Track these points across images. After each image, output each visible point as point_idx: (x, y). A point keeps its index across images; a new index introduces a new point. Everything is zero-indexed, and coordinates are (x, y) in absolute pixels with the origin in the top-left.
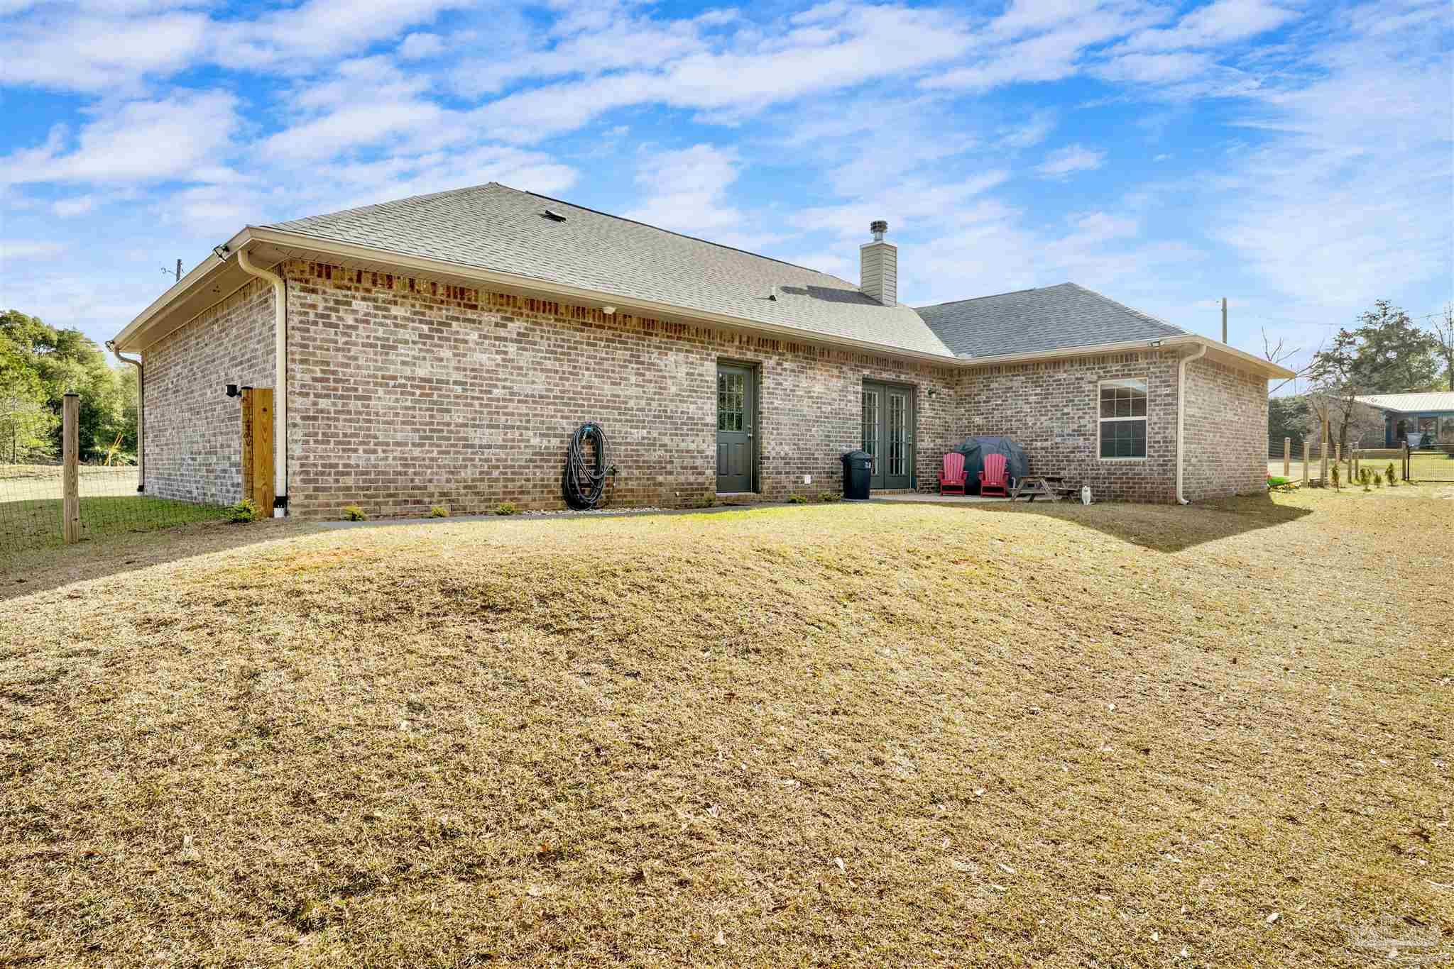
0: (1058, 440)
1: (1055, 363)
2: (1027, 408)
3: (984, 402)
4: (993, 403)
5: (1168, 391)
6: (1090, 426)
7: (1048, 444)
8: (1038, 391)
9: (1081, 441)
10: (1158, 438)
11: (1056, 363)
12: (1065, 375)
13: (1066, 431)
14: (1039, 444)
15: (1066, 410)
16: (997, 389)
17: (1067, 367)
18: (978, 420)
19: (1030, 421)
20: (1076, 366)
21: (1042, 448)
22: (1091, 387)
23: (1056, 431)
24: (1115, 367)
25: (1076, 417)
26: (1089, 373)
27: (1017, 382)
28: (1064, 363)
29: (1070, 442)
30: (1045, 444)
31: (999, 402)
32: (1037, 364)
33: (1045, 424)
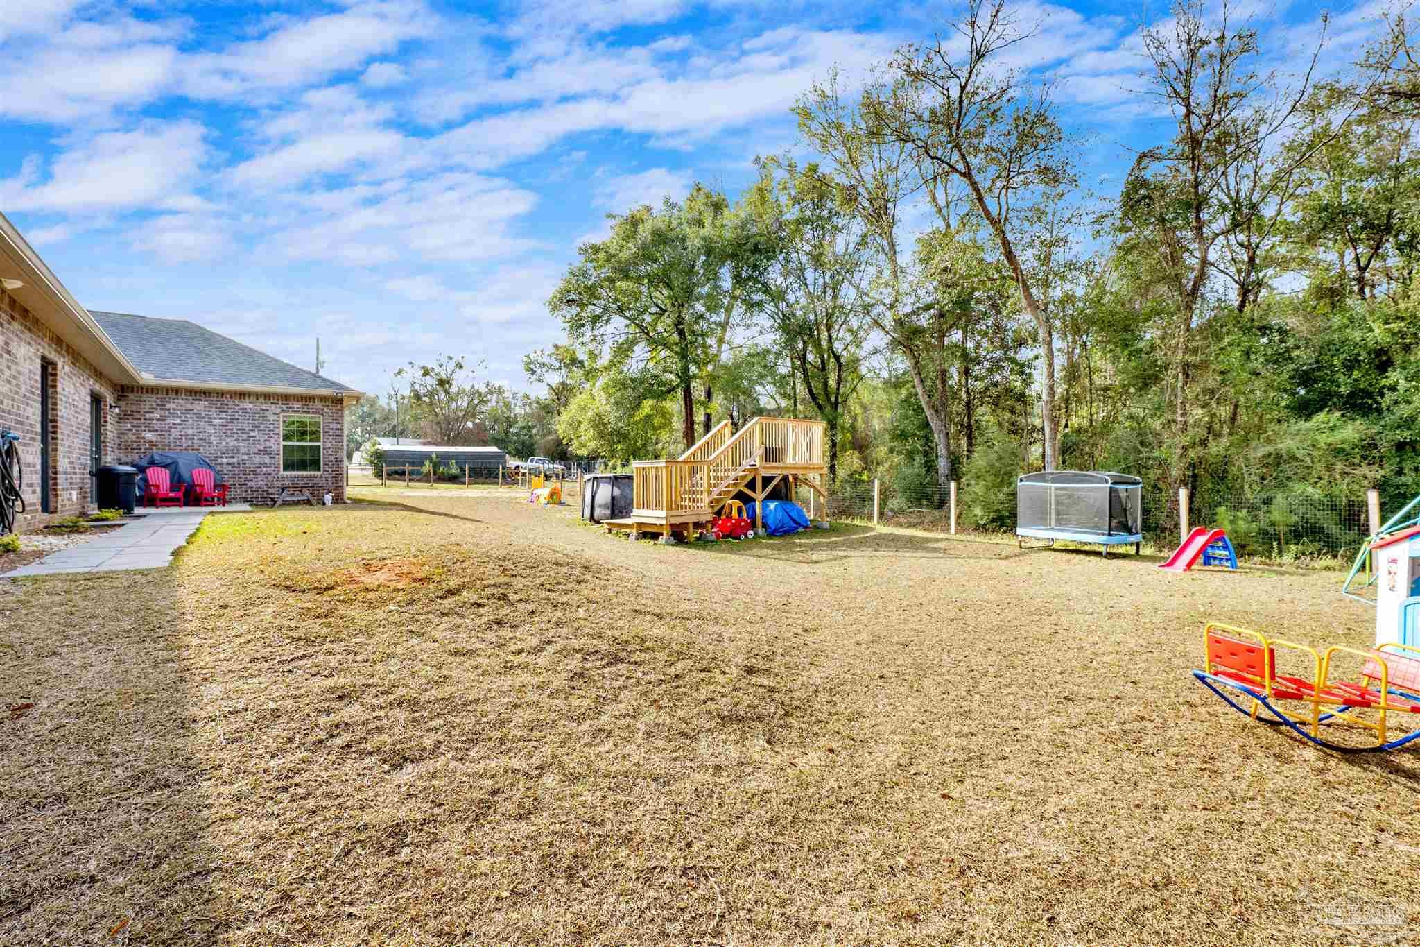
0: (245, 457)
1: (240, 395)
2: (211, 430)
3: (158, 420)
4: (170, 421)
5: (338, 426)
6: (274, 448)
7: (235, 460)
8: (223, 415)
9: (267, 459)
10: (332, 458)
11: (242, 395)
12: (251, 406)
13: (252, 451)
14: (225, 460)
15: (252, 434)
16: (174, 409)
17: (252, 398)
18: (149, 436)
19: (214, 440)
20: (261, 400)
21: (228, 464)
22: (275, 417)
23: (243, 450)
24: (296, 405)
25: (262, 440)
26: (273, 406)
27: (200, 406)
28: (249, 396)
29: (257, 459)
30: (231, 460)
31: (178, 421)
32: (221, 394)
33: (231, 444)
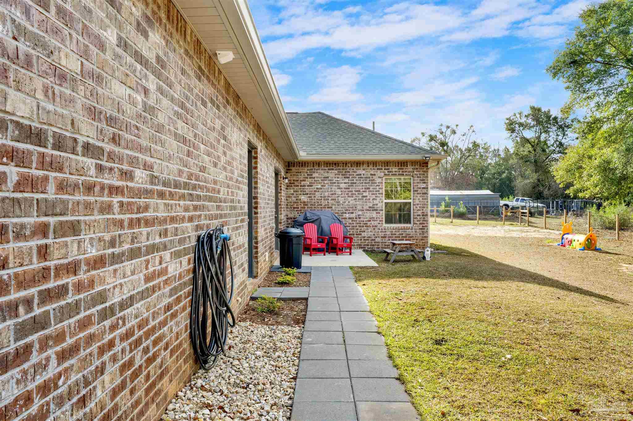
0: (360, 213)
1: (357, 163)
2: (339, 192)
3: (308, 186)
4: (315, 186)
5: (424, 185)
6: (380, 205)
7: (353, 215)
8: (346, 180)
9: (374, 215)
10: (420, 213)
11: (358, 164)
12: (364, 172)
13: (365, 207)
14: (347, 215)
15: (364, 194)
16: (317, 177)
17: (365, 166)
18: (303, 198)
19: (341, 200)
20: (371, 167)
21: (349, 218)
22: (380, 180)
23: (359, 207)
24: (394, 169)
25: (371, 199)
26: (379, 171)
27: (332, 174)
28: (363, 164)
29: (368, 215)
30: (352, 216)
31: (319, 186)
32: (345, 163)
33: (351, 202)
